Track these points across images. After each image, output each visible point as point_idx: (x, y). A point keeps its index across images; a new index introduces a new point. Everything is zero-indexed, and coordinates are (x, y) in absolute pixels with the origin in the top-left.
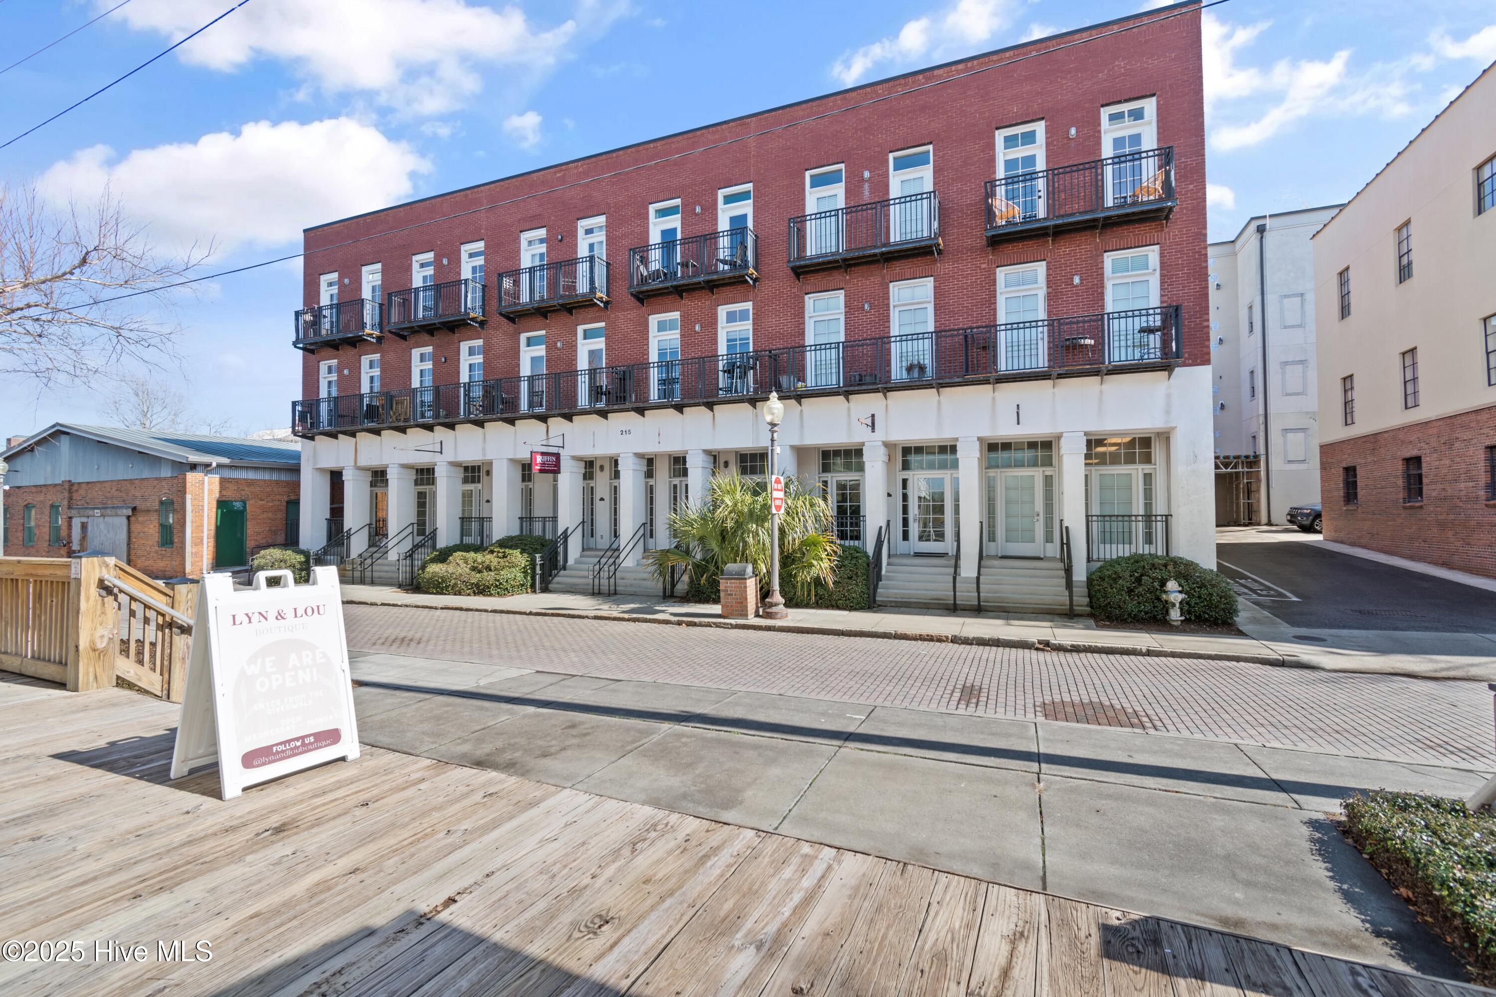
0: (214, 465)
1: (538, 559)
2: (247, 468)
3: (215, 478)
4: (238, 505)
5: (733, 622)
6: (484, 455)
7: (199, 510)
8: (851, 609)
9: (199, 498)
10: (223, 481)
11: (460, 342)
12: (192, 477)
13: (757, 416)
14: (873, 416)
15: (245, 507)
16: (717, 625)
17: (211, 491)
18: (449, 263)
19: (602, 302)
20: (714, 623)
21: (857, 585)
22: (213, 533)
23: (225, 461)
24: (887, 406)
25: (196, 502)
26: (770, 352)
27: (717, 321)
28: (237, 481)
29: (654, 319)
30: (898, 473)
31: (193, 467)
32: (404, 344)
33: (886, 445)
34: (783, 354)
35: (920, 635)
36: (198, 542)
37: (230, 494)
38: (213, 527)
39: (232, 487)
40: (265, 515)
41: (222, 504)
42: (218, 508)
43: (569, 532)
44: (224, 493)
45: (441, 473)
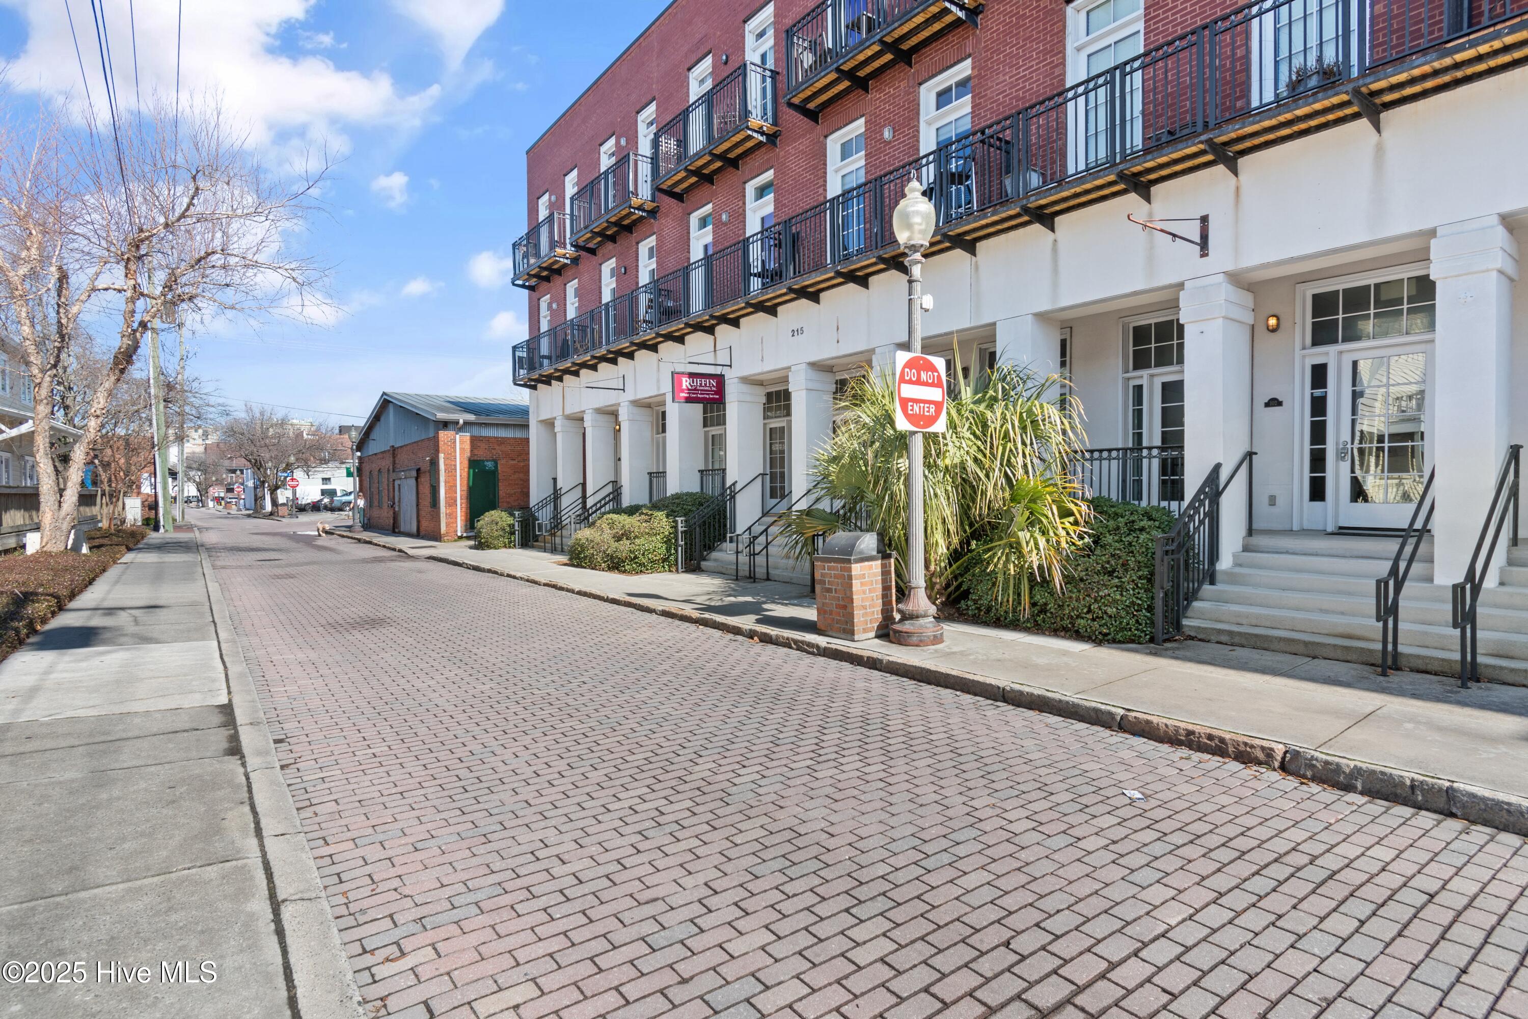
0: (461, 422)
1: (680, 525)
2: (497, 425)
3: (467, 436)
4: (490, 465)
5: (821, 641)
6: (658, 388)
7: (451, 470)
8: (1099, 639)
9: (451, 458)
10: (474, 440)
11: (638, 243)
12: (444, 436)
13: (977, 268)
14: (1204, 220)
15: (496, 467)
16: (801, 647)
17: (462, 449)
18: (627, 143)
19: (763, 133)
20: (796, 642)
21: (1120, 588)
22: (465, 493)
23: (471, 417)
24: (1237, 189)
25: (448, 462)
26: (983, 133)
27: (918, 114)
28: (488, 439)
29: (835, 141)
30: (1298, 353)
31: (445, 425)
32: (594, 260)
33: (1236, 279)
34: (1004, 129)
35: (1190, 733)
36: (451, 503)
37: (481, 454)
38: (465, 488)
39: (483, 445)
40: (516, 476)
41: (473, 463)
42: (470, 468)
43: (738, 488)
44: (476, 452)
45: (624, 415)
